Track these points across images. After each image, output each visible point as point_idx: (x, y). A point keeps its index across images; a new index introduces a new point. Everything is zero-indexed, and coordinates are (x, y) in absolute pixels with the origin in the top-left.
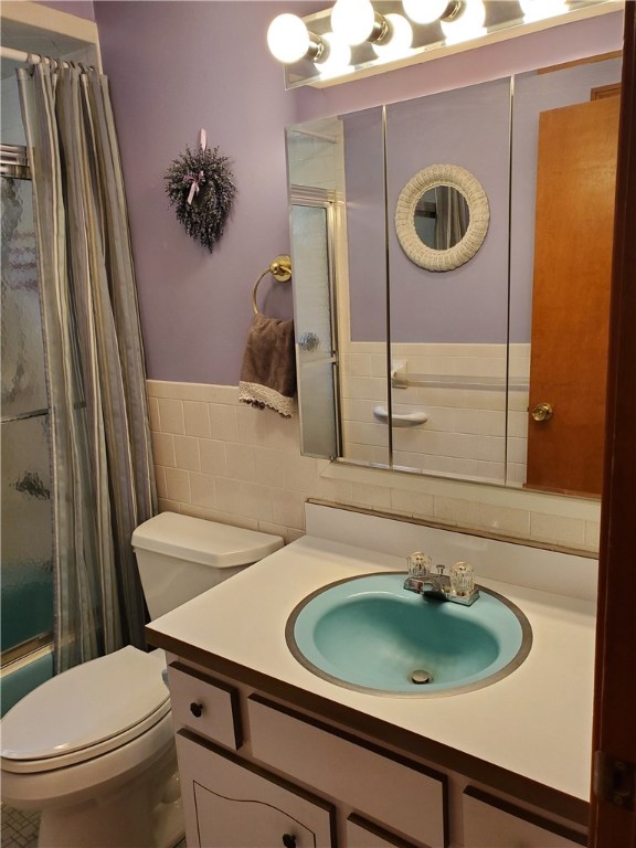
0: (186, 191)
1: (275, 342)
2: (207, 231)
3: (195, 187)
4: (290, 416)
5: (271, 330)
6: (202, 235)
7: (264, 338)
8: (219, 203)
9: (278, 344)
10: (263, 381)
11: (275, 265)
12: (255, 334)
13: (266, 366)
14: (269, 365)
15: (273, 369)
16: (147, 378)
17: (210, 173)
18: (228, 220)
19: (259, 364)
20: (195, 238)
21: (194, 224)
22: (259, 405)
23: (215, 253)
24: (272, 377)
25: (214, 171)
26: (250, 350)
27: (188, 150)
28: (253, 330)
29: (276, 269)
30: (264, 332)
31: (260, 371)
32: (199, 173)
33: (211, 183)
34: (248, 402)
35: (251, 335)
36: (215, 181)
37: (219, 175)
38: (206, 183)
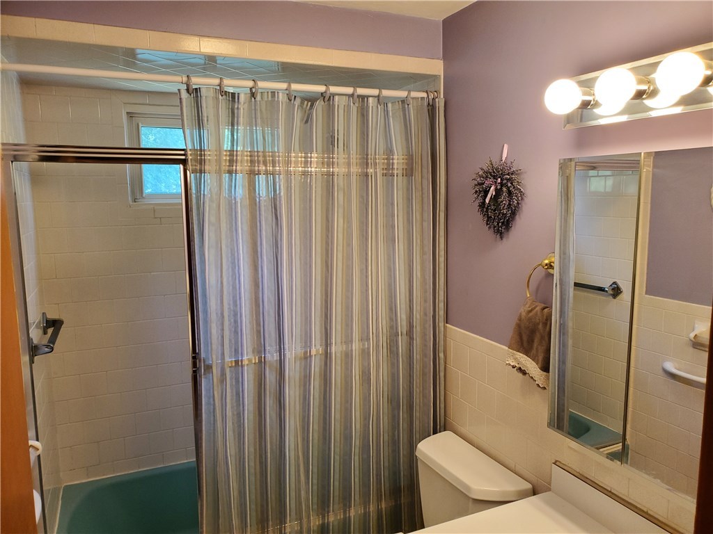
0: (486, 192)
1: (538, 324)
2: (498, 224)
3: (492, 191)
4: (544, 388)
5: (536, 314)
6: (495, 227)
7: (530, 319)
8: (510, 204)
9: (540, 326)
10: (527, 353)
11: (547, 262)
12: (524, 314)
13: (531, 341)
14: (533, 341)
15: (535, 345)
16: (447, 323)
17: (505, 181)
18: (517, 217)
19: (525, 338)
20: (490, 228)
21: (489, 218)
22: (523, 372)
23: (504, 239)
24: (534, 351)
25: (508, 180)
26: (519, 326)
27: (491, 161)
28: (523, 310)
29: (546, 265)
30: (531, 314)
31: (525, 344)
32: (497, 179)
33: (504, 189)
34: (514, 367)
35: (520, 316)
36: (508, 188)
37: (512, 184)
38: (501, 188)
